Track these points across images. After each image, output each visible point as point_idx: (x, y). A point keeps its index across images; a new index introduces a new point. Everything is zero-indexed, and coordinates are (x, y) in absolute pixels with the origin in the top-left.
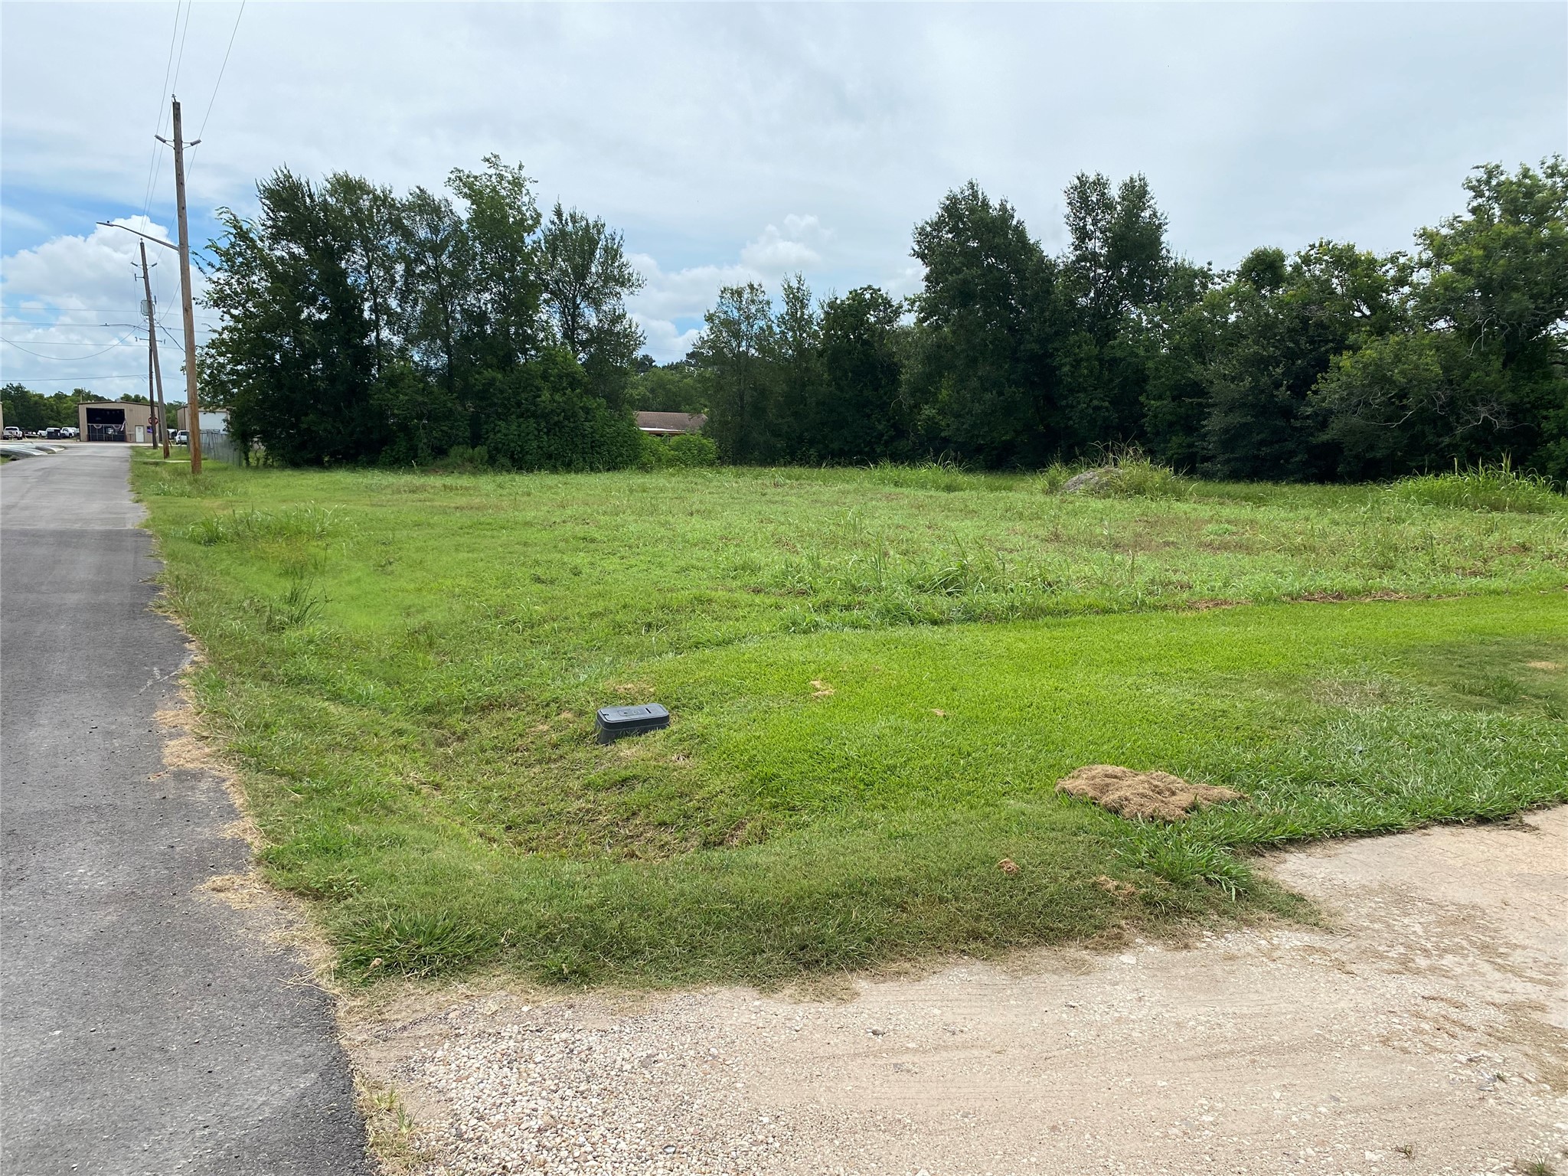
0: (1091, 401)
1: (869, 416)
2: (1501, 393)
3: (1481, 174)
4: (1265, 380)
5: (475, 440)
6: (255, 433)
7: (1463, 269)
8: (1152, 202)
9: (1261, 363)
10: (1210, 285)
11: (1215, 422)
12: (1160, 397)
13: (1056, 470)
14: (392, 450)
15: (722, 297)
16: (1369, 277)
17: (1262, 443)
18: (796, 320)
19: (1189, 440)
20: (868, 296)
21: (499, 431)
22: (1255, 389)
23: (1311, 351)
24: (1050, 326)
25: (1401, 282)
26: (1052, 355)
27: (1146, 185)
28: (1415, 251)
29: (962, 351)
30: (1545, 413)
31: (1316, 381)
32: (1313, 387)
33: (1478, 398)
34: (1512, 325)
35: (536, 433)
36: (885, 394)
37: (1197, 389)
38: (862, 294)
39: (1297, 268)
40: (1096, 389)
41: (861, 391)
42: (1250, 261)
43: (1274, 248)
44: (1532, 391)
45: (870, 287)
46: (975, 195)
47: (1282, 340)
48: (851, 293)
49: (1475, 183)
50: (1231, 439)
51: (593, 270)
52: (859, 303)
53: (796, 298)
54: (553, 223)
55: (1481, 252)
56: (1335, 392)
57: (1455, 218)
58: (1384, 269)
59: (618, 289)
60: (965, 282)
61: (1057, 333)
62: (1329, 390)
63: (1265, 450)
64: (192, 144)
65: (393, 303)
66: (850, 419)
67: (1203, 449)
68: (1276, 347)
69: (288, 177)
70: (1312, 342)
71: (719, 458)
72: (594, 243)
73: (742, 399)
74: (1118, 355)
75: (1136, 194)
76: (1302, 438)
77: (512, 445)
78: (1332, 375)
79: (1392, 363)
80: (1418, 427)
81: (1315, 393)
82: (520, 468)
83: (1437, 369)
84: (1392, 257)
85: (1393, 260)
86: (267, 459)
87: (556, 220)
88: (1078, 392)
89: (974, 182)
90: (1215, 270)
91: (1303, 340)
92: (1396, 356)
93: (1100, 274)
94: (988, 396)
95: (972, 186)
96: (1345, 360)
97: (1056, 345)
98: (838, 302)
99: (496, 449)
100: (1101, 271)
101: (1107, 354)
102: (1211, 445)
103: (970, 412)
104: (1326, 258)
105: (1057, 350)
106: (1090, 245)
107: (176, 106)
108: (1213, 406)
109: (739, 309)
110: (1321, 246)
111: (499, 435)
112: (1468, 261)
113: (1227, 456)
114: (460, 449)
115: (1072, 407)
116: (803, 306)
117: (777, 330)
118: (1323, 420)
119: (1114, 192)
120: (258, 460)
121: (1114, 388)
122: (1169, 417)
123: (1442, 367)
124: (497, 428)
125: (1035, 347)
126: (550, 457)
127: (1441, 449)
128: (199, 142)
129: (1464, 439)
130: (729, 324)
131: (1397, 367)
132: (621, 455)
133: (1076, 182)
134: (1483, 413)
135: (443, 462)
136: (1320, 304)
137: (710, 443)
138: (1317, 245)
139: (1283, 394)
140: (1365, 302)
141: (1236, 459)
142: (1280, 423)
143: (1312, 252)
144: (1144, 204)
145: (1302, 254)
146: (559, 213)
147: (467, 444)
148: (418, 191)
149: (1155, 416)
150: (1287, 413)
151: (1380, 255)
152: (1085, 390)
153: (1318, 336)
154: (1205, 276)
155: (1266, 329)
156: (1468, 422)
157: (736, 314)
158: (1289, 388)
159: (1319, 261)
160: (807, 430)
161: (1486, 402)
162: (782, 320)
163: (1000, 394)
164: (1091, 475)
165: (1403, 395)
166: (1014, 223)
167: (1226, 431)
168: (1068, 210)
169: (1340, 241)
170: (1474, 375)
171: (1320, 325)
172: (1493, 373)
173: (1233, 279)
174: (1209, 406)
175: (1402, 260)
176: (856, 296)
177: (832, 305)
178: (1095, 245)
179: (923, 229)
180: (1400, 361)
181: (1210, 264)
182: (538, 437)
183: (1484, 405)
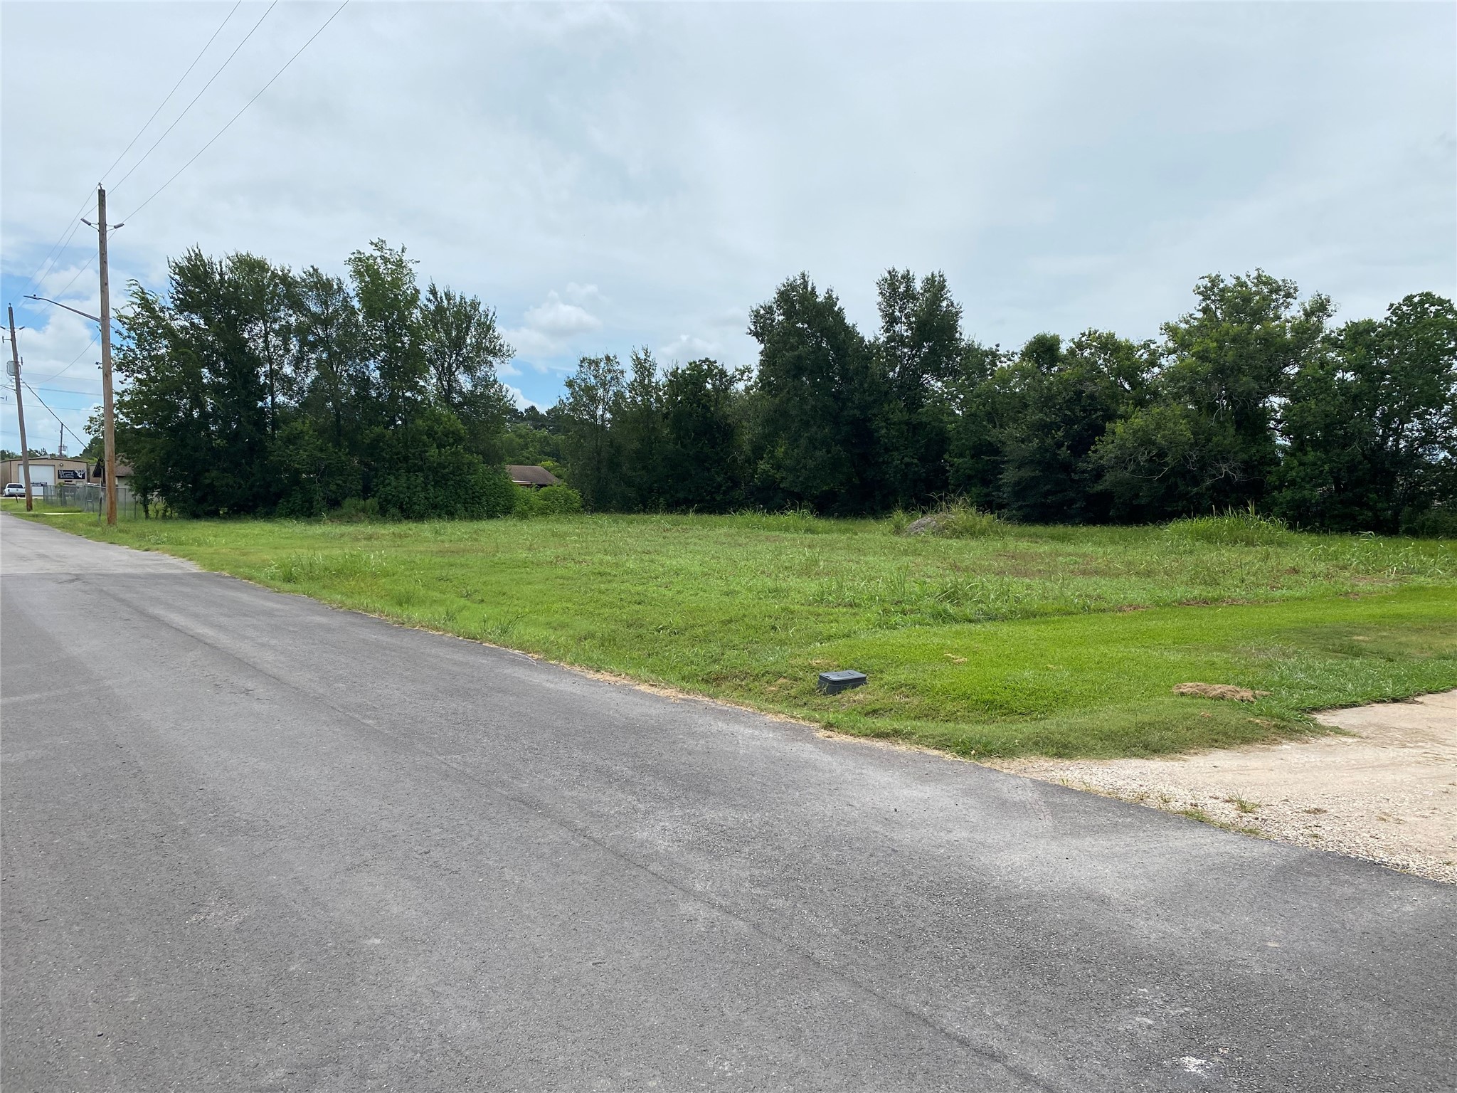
0: (903, 458)
1: (708, 470)
2: (1235, 453)
3: (1206, 282)
4: (1049, 441)
5: (366, 492)
6: (155, 487)
7: (1202, 357)
8: (949, 295)
9: (1045, 428)
10: (998, 363)
11: (1009, 476)
12: (961, 455)
13: (899, 515)
14: (288, 502)
15: (581, 366)
16: (1129, 360)
17: (1048, 493)
18: (643, 388)
19: (986, 490)
20: (706, 367)
21: (389, 484)
22: (1042, 449)
23: (1084, 418)
24: (869, 396)
25: (1152, 363)
26: (870, 420)
27: (944, 281)
28: (1162, 341)
29: (797, 416)
30: (1268, 469)
31: (1094, 443)
32: (1092, 448)
33: (1219, 457)
34: (1243, 401)
35: (423, 485)
36: (722, 450)
37: (993, 449)
38: (701, 365)
39: (1072, 352)
40: (906, 449)
41: (702, 448)
42: (1032, 344)
43: (1052, 334)
44: (1258, 452)
45: (707, 360)
46: (805, 284)
47: (1061, 408)
48: (690, 364)
49: (1202, 289)
50: (1022, 489)
51: (469, 341)
52: (699, 373)
53: (643, 368)
54: (429, 300)
55: (1215, 344)
56: (1111, 452)
57: (1191, 315)
58: (1139, 353)
59: (490, 358)
60: (799, 357)
61: (875, 401)
62: (1105, 450)
63: (1051, 499)
64: (115, 227)
65: (288, 370)
66: (693, 472)
67: (999, 497)
68: (1056, 414)
69: (199, 256)
70: (1084, 411)
71: (583, 507)
72: (469, 318)
73: (599, 454)
74: (924, 420)
75: (936, 287)
76: (1080, 489)
77: (402, 496)
78: (1109, 438)
79: (1155, 430)
80: (1172, 480)
81: (1095, 452)
82: (408, 518)
83: (1189, 434)
84: (1145, 344)
85: (1146, 346)
86: (166, 511)
87: (431, 298)
88: (891, 451)
89: (806, 273)
90: (1002, 351)
91: (1077, 409)
92: (1157, 424)
93: (905, 353)
94: (818, 453)
95: (803, 276)
96: (1119, 427)
97: (875, 411)
98: (680, 371)
99: (386, 500)
100: (906, 350)
101: (915, 419)
102: (1005, 494)
103: (804, 467)
104: (1095, 344)
105: (875, 415)
106: (897, 328)
107: (102, 193)
108: (1008, 462)
109: (595, 377)
110: (1090, 334)
111: (389, 488)
112: (1206, 351)
113: (1020, 503)
114: (354, 501)
115: (888, 463)
116: (650, 375)
117: (628, 394)
118: (1098, 474)
119: (918, 286)
120: (157, 512)
121: (921, 447)
122: (968, 472)
123: (1193, 434)
124: (387, 481)
125: (857, 412)
126: (435, 507)
127: (1191, 497)
128: (121, 225)
129: (1207, 489)
130: (589, 390)
131: (1158, 432)
132: (498, 504)
133: (887, 275)
134: (1224, 468)
135: (336, 513)
136: (1092, 380)
137: (575, 494)
138: (1087, 333)
139: (1064, 452)
140: (1126, 379)
141: (1027, 506)
142: (1062, 476)
143: (1083, 339)
144: (942, 296)
145: (1076, 340)
146: (433, 292)
147: (359, 496)
148: (311, 270)
149: (957, 471)
150: (1067, 467)
151: (1136, 342)
152: (897, 449)
153: (1089, 406)
154: (994, 354)
155: (1047, 401)
156: (1214, 476)
157: (593, 381)
158: (1068, 448)
159: (1090, 346)
160: (656, 482)
161: (1225, 460)
162: (632, 387)
163: (828, 452)
164: (929, 520)
165: (1162, 454)
166: (836, 309)
167: (1018, 483)
168: (880, 299)
169: (1104, 330)
170: (1215, 439)
171: (1092, 397)
172: (1228, 437)
173: (1017, 359)
174: (1003, 463)
175: (1153, 346)
176: (694, 366)
177: (674, 374)
178: (901, 329)
179: (758, 312)
180: (1160, 428)
181: (998, 346)
182: (425, 489)
183: (1225, 463)
